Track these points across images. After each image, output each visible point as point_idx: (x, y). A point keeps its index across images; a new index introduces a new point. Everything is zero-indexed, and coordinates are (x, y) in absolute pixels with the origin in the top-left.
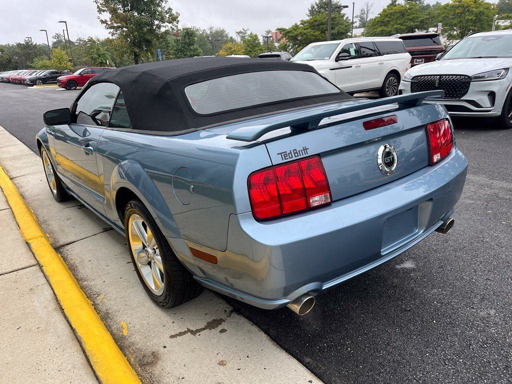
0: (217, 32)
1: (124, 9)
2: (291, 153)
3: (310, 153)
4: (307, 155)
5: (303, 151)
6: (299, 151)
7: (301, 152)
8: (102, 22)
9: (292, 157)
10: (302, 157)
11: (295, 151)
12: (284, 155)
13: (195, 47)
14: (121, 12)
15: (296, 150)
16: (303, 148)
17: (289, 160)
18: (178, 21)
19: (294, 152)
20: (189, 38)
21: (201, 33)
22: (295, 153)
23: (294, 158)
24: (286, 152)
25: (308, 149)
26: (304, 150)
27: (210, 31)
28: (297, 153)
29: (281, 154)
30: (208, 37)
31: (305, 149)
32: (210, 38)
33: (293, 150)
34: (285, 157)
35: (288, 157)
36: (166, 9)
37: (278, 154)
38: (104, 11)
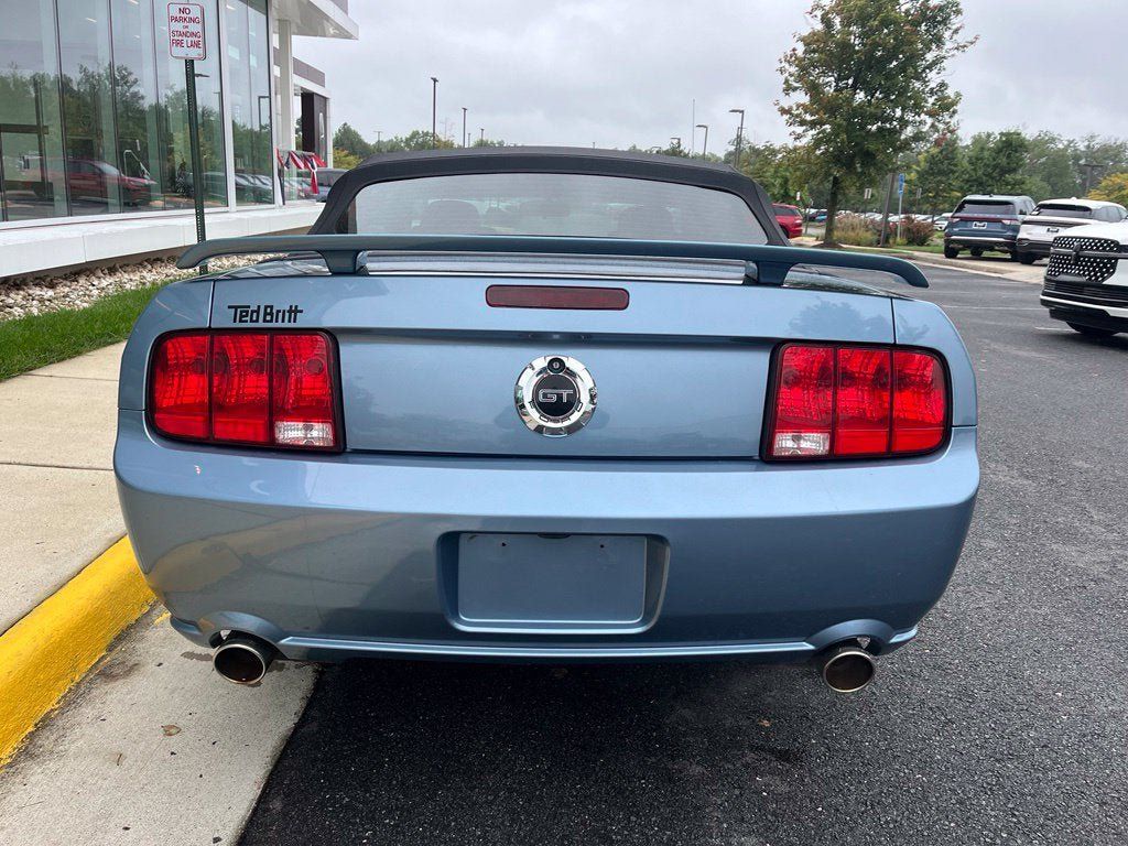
0: (1105, 149)
1: (837, 86)
2: (258, 312)
3: (303, 322)
4: (292, 325)
5: (287, 314)
6: (278, 311)
7: (281, 314)
8: (783, 111)
9: (257, 321)
10: (280, 325)
11: (269, 310)
12: (241, 312)
13: (1018, 177)
14: (830, 90)
15: (272, 307)
16: (291, 307)
17: (250, 325)
18: (954, 112)
19: (265, 310)
20: (1009, 156)
21: (1061, 146)
22: (266, 314)
23: (261, 324)
24: (249, 307)
25: (301, 311)
26: (290, 311)
27: (1086, 143)
28: (271, 314)
29: (236, 308)
30: (1077, 158)
31: (294, 311)
32: (1082, 162)
33: (266, 307)
34: (241, 316)
35: (248, 319)
36: (932, 85)
37: (229, 307)
38: (795, 89)
